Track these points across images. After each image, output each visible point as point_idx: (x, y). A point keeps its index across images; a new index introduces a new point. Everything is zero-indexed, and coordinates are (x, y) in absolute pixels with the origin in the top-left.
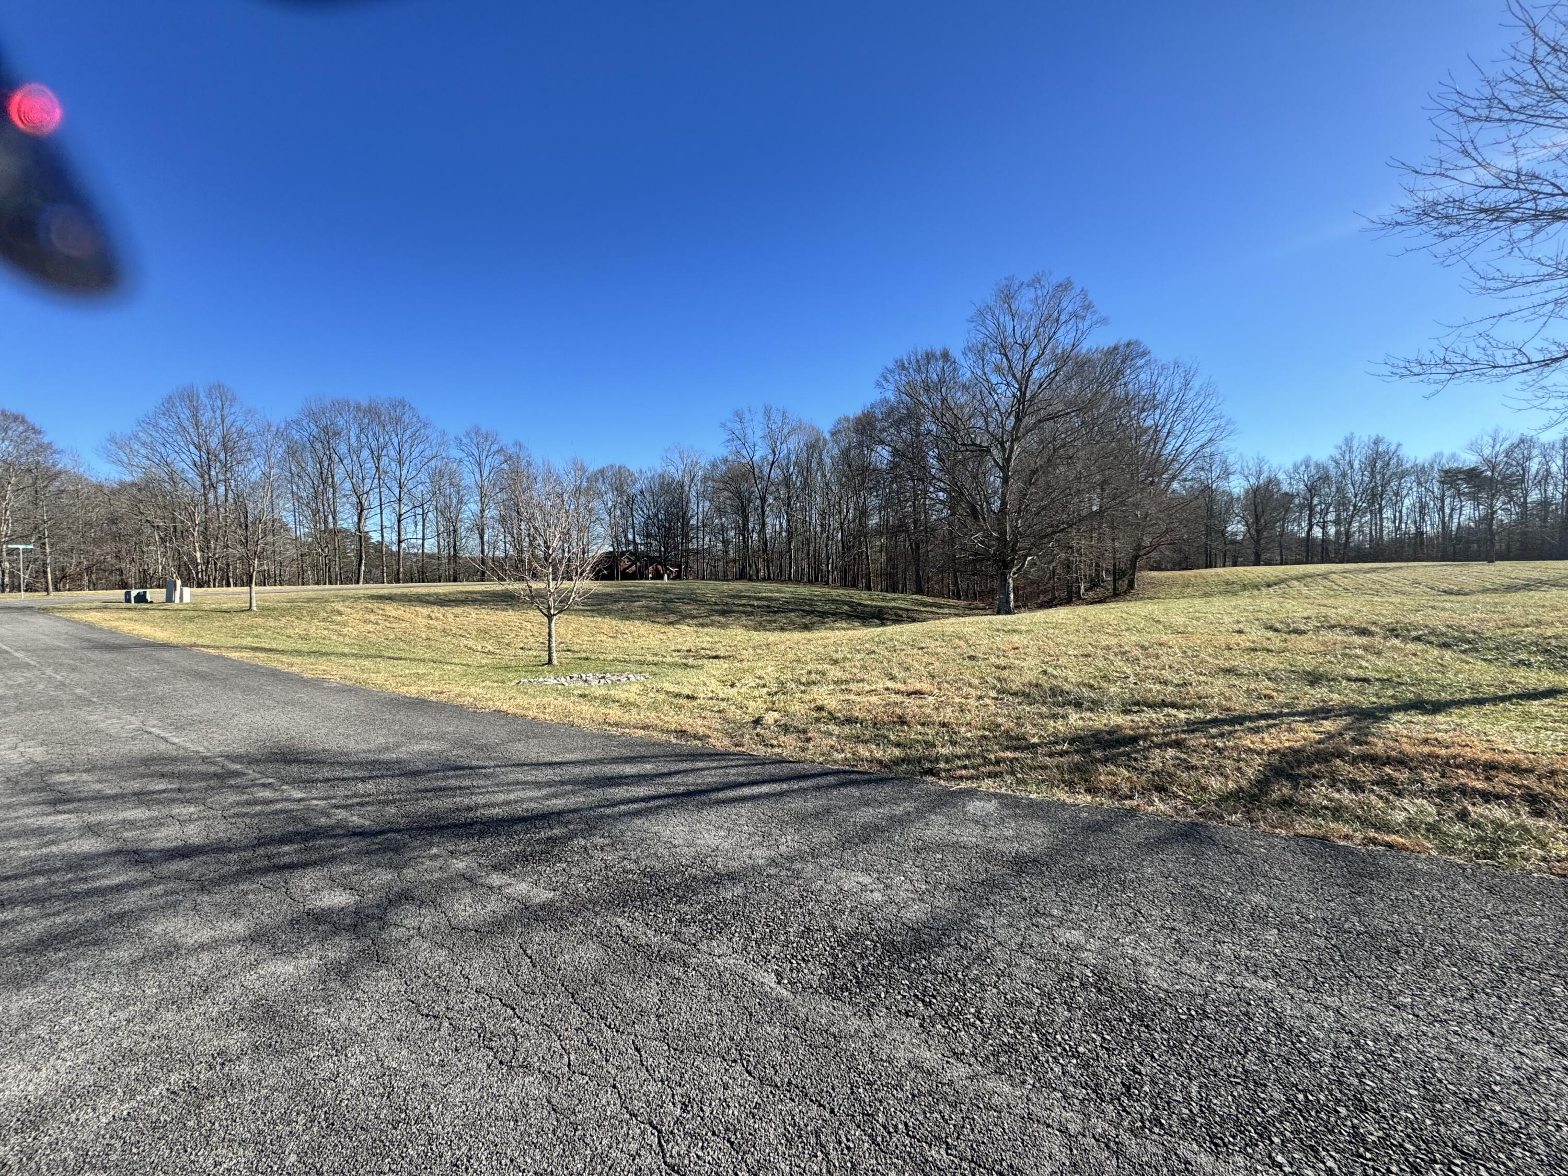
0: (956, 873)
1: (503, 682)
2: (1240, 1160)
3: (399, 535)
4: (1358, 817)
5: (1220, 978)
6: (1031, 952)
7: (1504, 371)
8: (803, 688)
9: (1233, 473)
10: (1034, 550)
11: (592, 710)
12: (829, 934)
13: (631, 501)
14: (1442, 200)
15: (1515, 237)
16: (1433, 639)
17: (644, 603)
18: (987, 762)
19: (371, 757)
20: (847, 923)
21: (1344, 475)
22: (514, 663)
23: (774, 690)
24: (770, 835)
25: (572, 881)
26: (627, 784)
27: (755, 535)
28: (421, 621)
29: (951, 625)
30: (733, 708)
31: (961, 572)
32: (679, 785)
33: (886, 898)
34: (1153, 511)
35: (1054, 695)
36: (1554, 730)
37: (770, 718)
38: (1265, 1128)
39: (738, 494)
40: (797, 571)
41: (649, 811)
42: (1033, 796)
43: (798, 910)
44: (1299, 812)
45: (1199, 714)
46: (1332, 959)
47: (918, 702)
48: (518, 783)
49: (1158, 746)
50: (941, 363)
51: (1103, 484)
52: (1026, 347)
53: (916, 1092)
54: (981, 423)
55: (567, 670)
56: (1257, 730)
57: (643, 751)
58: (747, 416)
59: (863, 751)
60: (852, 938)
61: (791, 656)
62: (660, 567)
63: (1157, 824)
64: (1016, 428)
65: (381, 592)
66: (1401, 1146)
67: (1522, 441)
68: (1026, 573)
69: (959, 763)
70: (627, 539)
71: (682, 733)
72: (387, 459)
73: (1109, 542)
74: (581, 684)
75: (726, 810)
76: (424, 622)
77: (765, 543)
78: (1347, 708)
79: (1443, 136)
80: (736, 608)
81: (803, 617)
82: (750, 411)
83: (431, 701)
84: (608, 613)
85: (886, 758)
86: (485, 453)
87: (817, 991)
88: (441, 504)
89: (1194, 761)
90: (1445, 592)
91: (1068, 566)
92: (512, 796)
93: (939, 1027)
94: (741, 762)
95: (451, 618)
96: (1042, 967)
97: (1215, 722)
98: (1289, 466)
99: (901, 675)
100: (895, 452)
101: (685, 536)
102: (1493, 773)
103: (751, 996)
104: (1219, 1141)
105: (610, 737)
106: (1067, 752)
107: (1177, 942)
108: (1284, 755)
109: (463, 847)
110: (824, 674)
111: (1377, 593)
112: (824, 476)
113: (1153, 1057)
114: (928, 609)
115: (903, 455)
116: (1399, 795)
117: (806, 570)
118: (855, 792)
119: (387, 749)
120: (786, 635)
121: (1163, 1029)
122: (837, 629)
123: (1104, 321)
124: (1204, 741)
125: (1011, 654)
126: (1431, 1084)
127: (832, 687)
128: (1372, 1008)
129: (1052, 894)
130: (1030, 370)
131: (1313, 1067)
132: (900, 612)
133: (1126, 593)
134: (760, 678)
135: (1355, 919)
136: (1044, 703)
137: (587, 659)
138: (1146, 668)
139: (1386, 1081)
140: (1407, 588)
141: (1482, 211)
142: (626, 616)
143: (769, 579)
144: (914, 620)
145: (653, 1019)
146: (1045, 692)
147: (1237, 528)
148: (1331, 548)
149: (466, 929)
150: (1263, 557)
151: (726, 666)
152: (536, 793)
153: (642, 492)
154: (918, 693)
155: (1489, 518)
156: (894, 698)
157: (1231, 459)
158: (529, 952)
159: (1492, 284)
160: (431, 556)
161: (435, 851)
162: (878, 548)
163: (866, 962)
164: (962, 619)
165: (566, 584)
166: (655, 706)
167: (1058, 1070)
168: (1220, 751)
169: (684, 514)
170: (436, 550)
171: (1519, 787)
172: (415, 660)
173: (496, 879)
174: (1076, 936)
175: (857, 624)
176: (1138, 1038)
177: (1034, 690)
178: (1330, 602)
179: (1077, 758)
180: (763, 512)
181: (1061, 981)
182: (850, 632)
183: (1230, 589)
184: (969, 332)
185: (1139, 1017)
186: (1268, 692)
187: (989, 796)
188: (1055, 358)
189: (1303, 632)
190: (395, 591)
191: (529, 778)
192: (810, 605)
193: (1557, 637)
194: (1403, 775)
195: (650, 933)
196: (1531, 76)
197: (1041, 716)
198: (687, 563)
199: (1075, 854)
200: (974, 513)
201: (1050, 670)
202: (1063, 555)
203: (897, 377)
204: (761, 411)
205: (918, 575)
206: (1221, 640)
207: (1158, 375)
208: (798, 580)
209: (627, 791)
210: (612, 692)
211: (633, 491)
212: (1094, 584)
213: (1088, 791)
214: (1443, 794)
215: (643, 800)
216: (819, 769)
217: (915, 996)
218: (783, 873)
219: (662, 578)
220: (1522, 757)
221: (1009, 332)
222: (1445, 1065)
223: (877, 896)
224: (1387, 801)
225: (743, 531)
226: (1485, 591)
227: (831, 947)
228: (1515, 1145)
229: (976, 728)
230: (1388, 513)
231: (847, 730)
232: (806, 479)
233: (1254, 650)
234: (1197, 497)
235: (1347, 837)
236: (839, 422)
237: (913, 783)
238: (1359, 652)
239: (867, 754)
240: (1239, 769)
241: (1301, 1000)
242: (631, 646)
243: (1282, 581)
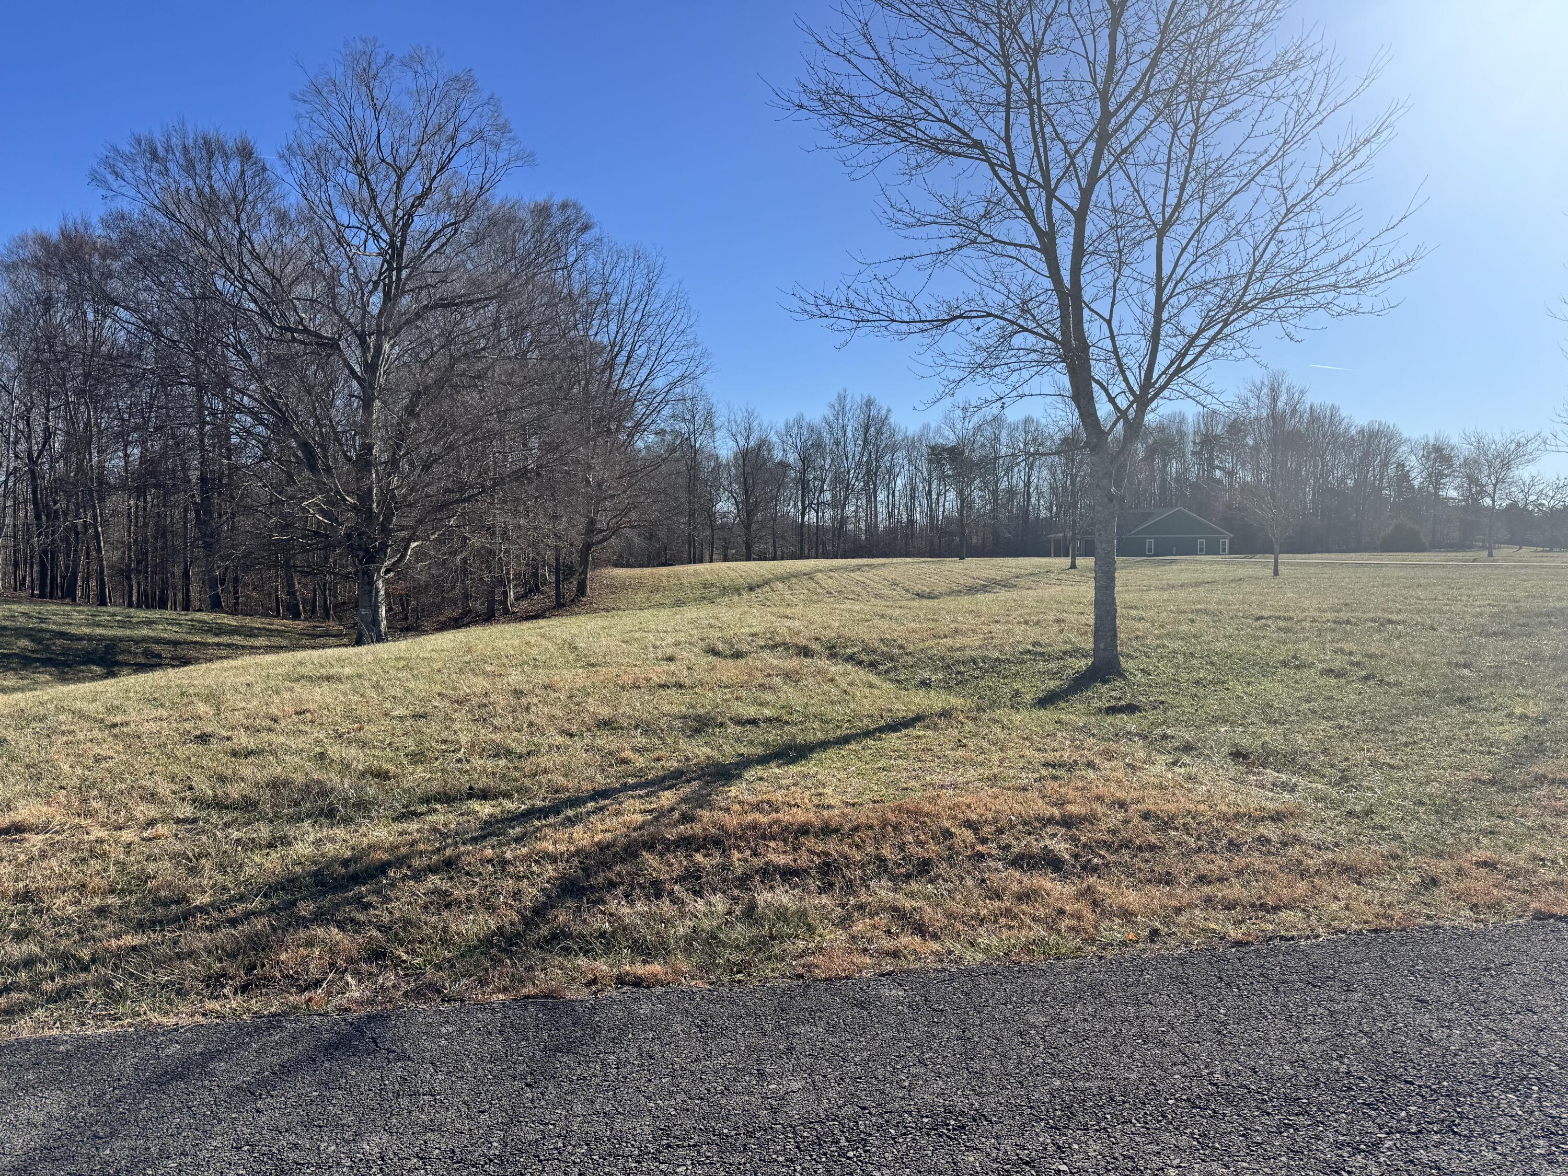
7: (904, 327)
9: (718, 428)
10: (424, 529)
21: (837, 443)
35: (301, 800)
36: (891, 769)
45: (514, 805)
49: (416, 874)
50: (235, 165)
52: (400, 172)
54: (319, 290)
56: (573, 821)
64: (385, 312)
68: (407, 571)
73: (548, 522)
78: (707, 767)
89: (458, 892)
90: (918, 595)
97: (527, 815)
98: (781, 426)
102: (803, 839)
108: (587, 856)
111: (857, 597)
114: (225, 639)
116: (698, 893)
123: (529, 159)
124: (489, 851)
130: (410, 215)
132: (157, 648)
133: (575, 601)
136: (273, 819)
138: (497, 729)
140: (885, 591)
146: (289, 796)
147: (725, 506)
150: (755, 548)
155: (968, 507)
171: (820, 855)
175: (43, 678)
177: (270, 796)
178: (794, 611)
183: (707, 594)
184: (298, 117)
186: (628, 754)
188: (451, 204)
189: (740, 655)
193: (963, 649)
197: (249, 846)
201: (334, 750)
203: (141, 174)
205: (212, 572)
207: (613, 265)
212: (529, 586)
213: (243, 988)
214: (745, 880)
220: (838, 811)
221: (371, 137)
224: (681, 905)
230: (882, 495)
238: (777, 681)
243: (766, 582)
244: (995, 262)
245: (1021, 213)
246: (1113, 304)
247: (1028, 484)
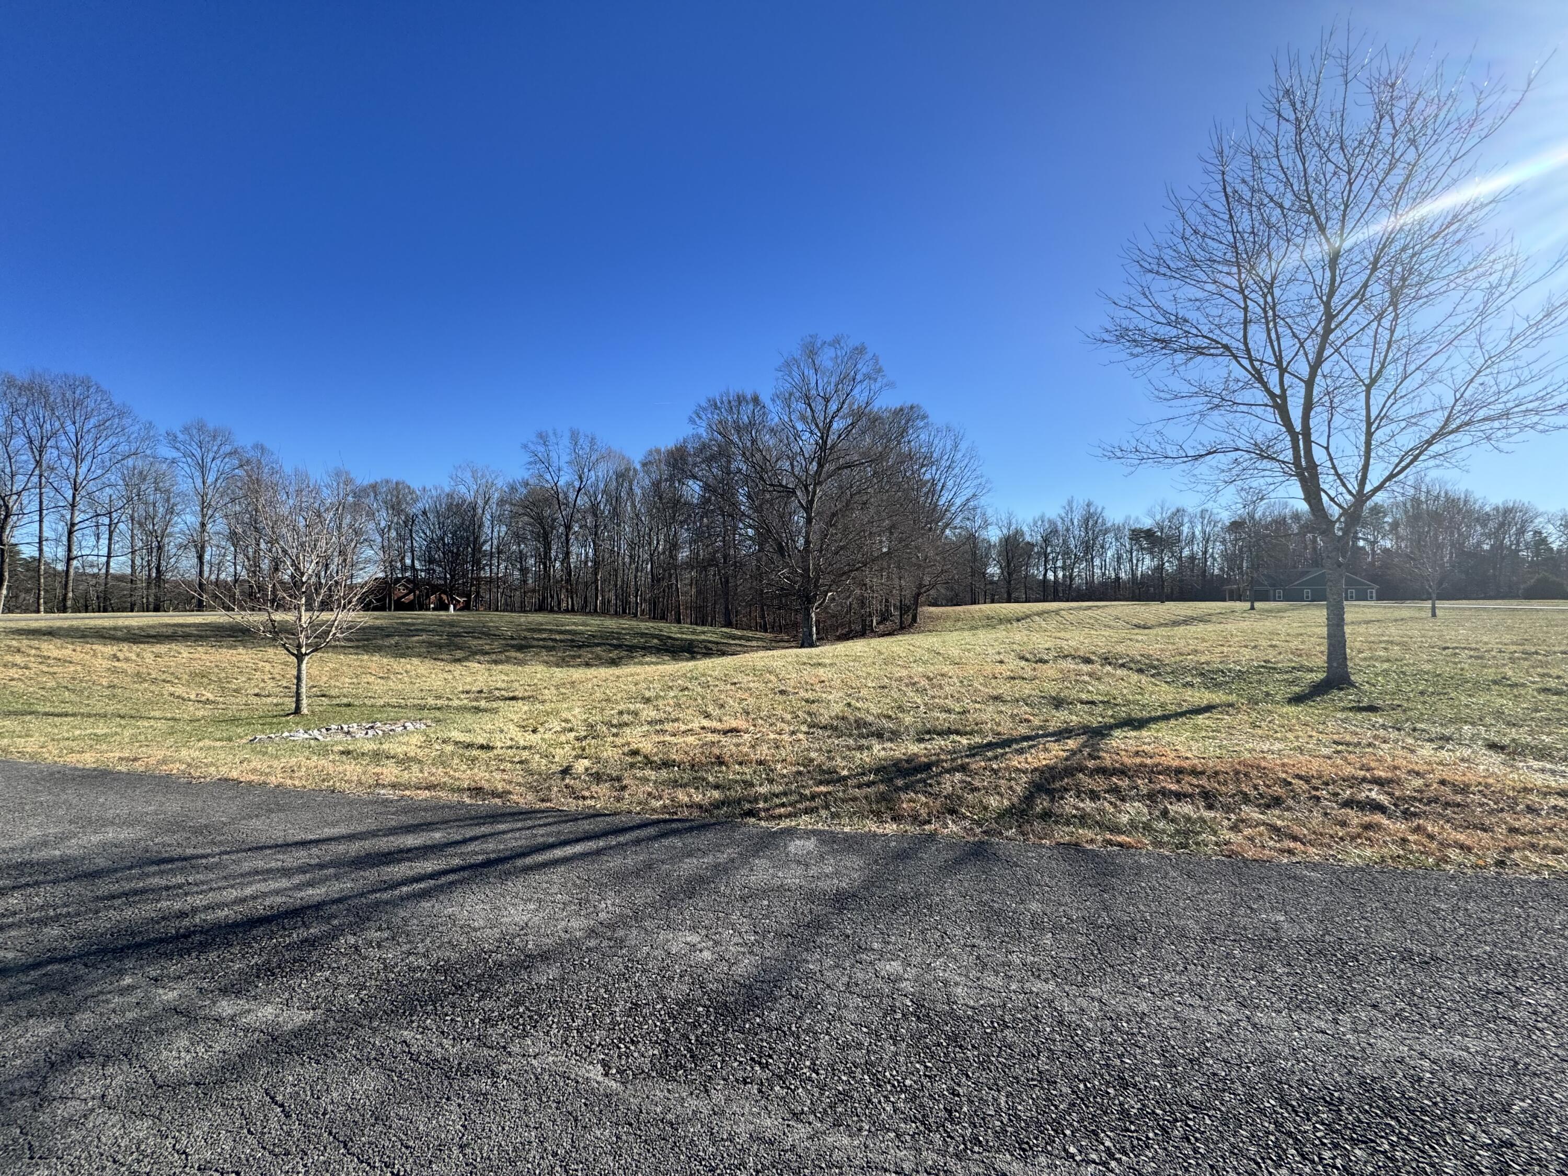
0: (782, 917)
1: (230, 739)
2: (1043, 1159)
3: (69, 550)
4: (1097, 822)
5: (1013, 987)
6: (857, 990)
7: (1171, 461)
8: (614, 730)
9: (990, 524)
10: (834, 587)
11: (359, 769)
12: (658, 1007)
13: (410, 521)
14: (1131, 327)
15: (1176, 363)
16: (1132, 665)
17: (424, 637)
18: (803, 797)
19: (17, 858)
20: (676, 990)
21: (1068, 530)
22: (244, 714)
23: (583, 734)
24: (588, 901)
25: (338, 993)
26: (410, 860)
27: (558, 564)
28: (102, 664)
29: (759, 658)
30: (537, 757)
31: (769, 606)
32: (477, 853)
33: (716, 956)
34: (931, 553)
35: (858, 727)
36: (1214, 738)
37: (581, 766)
38: (1059, 1123)
39: (540, 519)
40: (603, 603)
41: (440, 889)
42: (847, 829)
43: (624, 985)
44: (1056, 822)
45: (978, 739)
46: (1092, 954)
47: (735, 740)
48: (257, 872)
49: (948, 771)
50: (751, 406)
51: (891, 529)
52: (827, 400)
53: (759, 1167)
54: (786, 465)
55: (322, 720)
56: (1021, 752)
57: (429, 817)
58: (552, 439)
59: (682, 797)
60: (683, 1006)
61: (598, 695)
62: (444, 597)
63: (951, 846)
64: (818, 472)
65: (34, 625)
66: (1154, 1112)
67: (1178, 511)
68: (826, 608)
69: (777, 801)
70: (403, 564)
71: (477, 791)
72: (55, 453)
73: (896, 581)
74: (340, 736)
75: (536, 878)
76: (106, 664)
77: (569, 574)
78: (1083, 727)
79: (1132, 281)
80: (535, 643)
81: (610, 651)
82: (555, 434)
83: (120, 772)
84: (379, 649)
85: (706, 802)
86: (211, 455)
87: (649, 1076)
88: (141, 512)
89: (977, 783)
90: (1136, 626)
91: (862, 602)
92: (248, 891)
93: (777, 1088)
94: (550, 820)
95: (149, 658)
96: (867, 1004)
97: (990, 746)
98: (1030, 520)
99: (716, 712)
100: (706, 487)
101: (477, 562)
102: (1181, 776)
103: (575, 1098)
104: (1025, 1146)
105: (386, 802)
106: (873, 783)
107: (978, 958)
108: (1043, 772)
109: (173, 968)
110: (636, 714)
111: (1092, 627)
112: (634, 506)
113: (967, 1076)
114: (737, 642)
115: (715, 491)
116: (1123, 800)
117: (613, 602)
118: (677, 842)
119: (45, 844)
120: (591, 672)
121: (973, 1046)
122: (647, 663)
123: (891, 385)
124: (983, 764)
125: (818, 687)
126: (1167, 1051)
127: (646, 728)
128: (1123, 993)
129: (872, 927)
130: (831, 422)
131: (1088, 1056)
132: (710, 646)
133: (911, 626)
134: (567, 721)
135: (1104, 914)
136: (851, 735)
137: (349, 705)
138: (933, 697)
139: (1139, 1057)
140: (1111, 623)
141: (1155, 340)
142: (400, 652)
143: (573, 610)
144: (724, 654)
145: (456, 1150)
146: (851, 724)
147: (993, 570)
148: (1060, 589)
149: (182, 1084)
151: (526, 708)
152: (284, 883)
153: (424, 513)
154: (734, 731)
155: (1160, 568)
156: (710, 737)
157: (990, 512)
158: (279, 1098)
159: (1162, 395)
160: (120, 578)
161: (128, 981)
162: (687, 582)
163: (699, 1032)
164: (770, 653)
165: (326, 616)
166: (442, 761)
167: (889, 1108)
168: (995, 772)
169: (476, 538)
170: (129, 571)
171: (1197, 786)
172: (89, 716)
173: (226, 1007)
174: (894, 967)
175: (667, 658)
176: (954, 1059)
177: (841, 724)
178: (1062, 634)
179: (882, 787)
180: (568, 540)
181: (885, 1015)
182: (659, 667)
183: (991, 623)
184: (777, 379)
185: (953, 1038)
186: (1027, 716)
187: (808, 834)
188: (852, 413)
189: (1046, 662)
190: (58, 624)
191: (273, 864)
192: (618, 639)
193: (1208, 663)
194: (1124, 783)
195: (447, 1043)
196: (1182, 248)
197: (849, 748)
198: (478, 593)
199: (888, 884)
200: (781, 550)
201: (853, 702)
202: (858, 591)
203: (710, 416)
204: (567, 434)
205: (727, 608)
206: (988, 670)
207: (935, 436)
208: (605, 612)
209: (411, 868)
210: (385, 746)
211: (412, 511)
212: (884, 617)
213: (894, 819)
214: (1151, 796)
215: (432, 876)
216: (637, 820)
217: (752, 1059)
218: (605, 943)
219: (446, 608)
220: (1196, 761)
221: (813, 384)
222: (1175, 1032)
223: (707, 955)
224: (1115, 806)
225: (544, 559)
226: (1161, 625)
227: (662, 1022)
228: (1224, 1090)
229: (791, 764)
230: (1097, 562)
231: (664, 773)
232: (615, 509)
233: (1013, 678)
234: (964, 544)
235: (1092, 841)
236: (650, 453)
237: (734, 827)
238: (1087, 678)
239: (686, 799)
240: (1011, 788)
241: (1075, 996)
242: (408, 688)
243: (1028, 616)
244: (1230, 417)
245: (1257, 385)
246: (1329, 436)
247: (1205, 553)
